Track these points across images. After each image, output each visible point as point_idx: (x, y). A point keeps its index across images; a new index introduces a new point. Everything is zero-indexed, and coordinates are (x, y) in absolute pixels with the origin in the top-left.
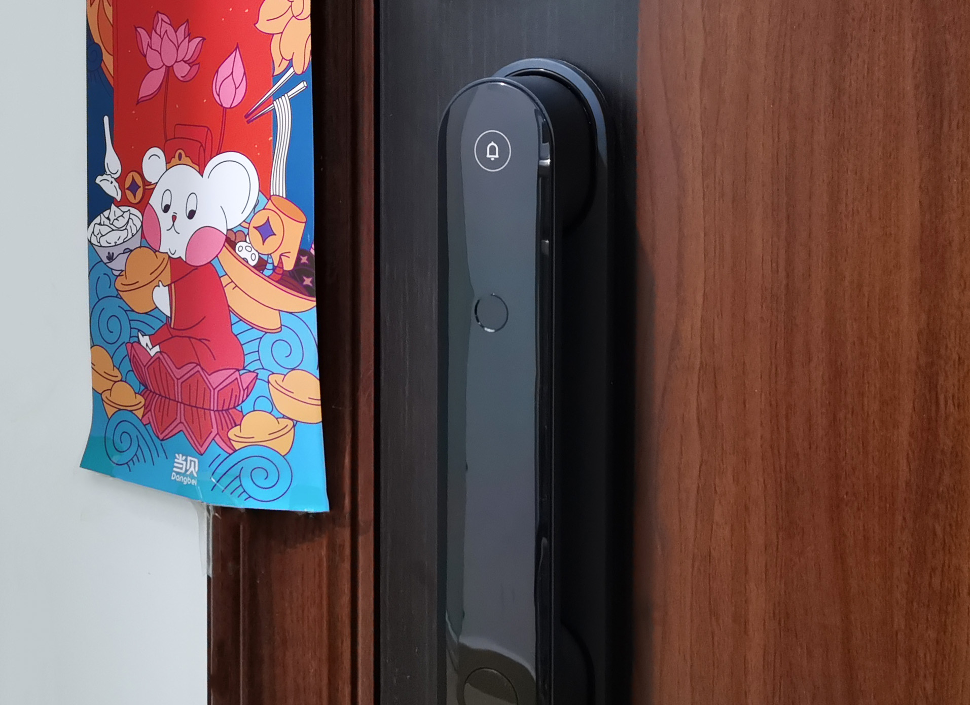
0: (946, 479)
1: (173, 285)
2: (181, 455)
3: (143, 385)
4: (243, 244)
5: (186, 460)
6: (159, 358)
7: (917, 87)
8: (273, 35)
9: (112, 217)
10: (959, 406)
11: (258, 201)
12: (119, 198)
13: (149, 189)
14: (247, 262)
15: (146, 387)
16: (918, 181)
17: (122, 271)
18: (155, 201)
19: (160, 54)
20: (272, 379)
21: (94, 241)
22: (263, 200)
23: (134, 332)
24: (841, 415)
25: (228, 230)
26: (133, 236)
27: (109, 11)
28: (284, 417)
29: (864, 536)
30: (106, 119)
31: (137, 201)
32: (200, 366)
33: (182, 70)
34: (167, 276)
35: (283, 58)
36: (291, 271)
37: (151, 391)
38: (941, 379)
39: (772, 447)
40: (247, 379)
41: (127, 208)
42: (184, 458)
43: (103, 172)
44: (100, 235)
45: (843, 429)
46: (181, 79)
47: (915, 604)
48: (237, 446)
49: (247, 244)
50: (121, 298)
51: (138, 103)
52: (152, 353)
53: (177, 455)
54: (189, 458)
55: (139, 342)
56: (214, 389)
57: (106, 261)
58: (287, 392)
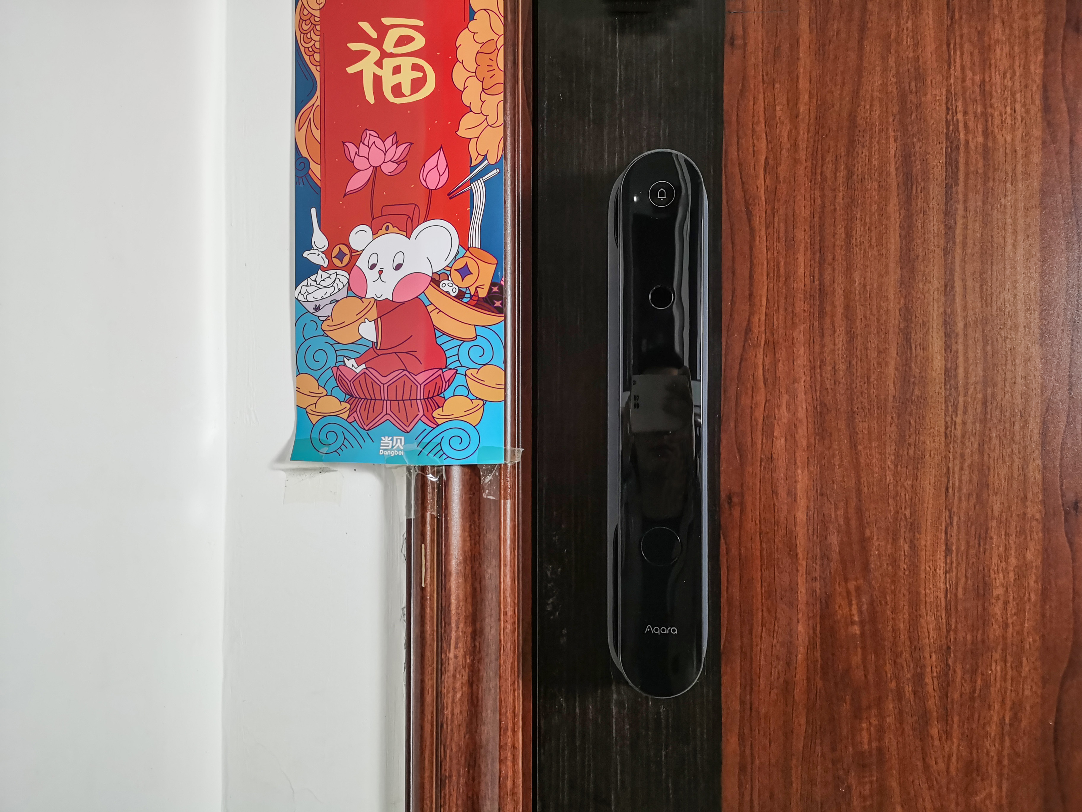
0: (917, 392)
1: (379, 320)
2: (387, 437)
3: (348, 395)
4: (446, 282)
5: (392, 440)
6: (365, 373)
7: (897, 169)
8: (471, 139)
9: (319, 279)
10: (923, 349)
11: (458, 252)
12: (325, 265)
13: (355, 255)
14: (450, 294)
15: (351, 396)
16: (898, 223)
17: (329, 316)
18: (362, 263)
19: (368, 159)
20: (468, 373)
21: (301, 298)
22: (462, 251)
23: (340, 359)
24: (854, 362)
25: (433, 273)
26: (339, 290)
27: (317, 134)
28: (477, 398)
29: (868, 432)
30: (313, 211)
31: (344, 264)
32: (407, 370)
33: (389, 168)
34: (373, 314)
35: (479, 154)
36: (485, 297)
37: (356, 397)
38: (913, 335)
39: (811, 386)
40: (448, 375)
41: (334, 271)
42: (390, 438)
43: (310, 248)
44: (307, 293)
45: (855, 370)
46: (389, 174)
47: (899, 467)
48: (439, 422)
49: (449, 282)
50: (328, 336)
51: (345, 195)
52: (358, 370)
53: (383, 438)
54: (395, 438)
55: (345, 365)
56: (420, 385)
57: (312, 311)
58: (480, 382)
